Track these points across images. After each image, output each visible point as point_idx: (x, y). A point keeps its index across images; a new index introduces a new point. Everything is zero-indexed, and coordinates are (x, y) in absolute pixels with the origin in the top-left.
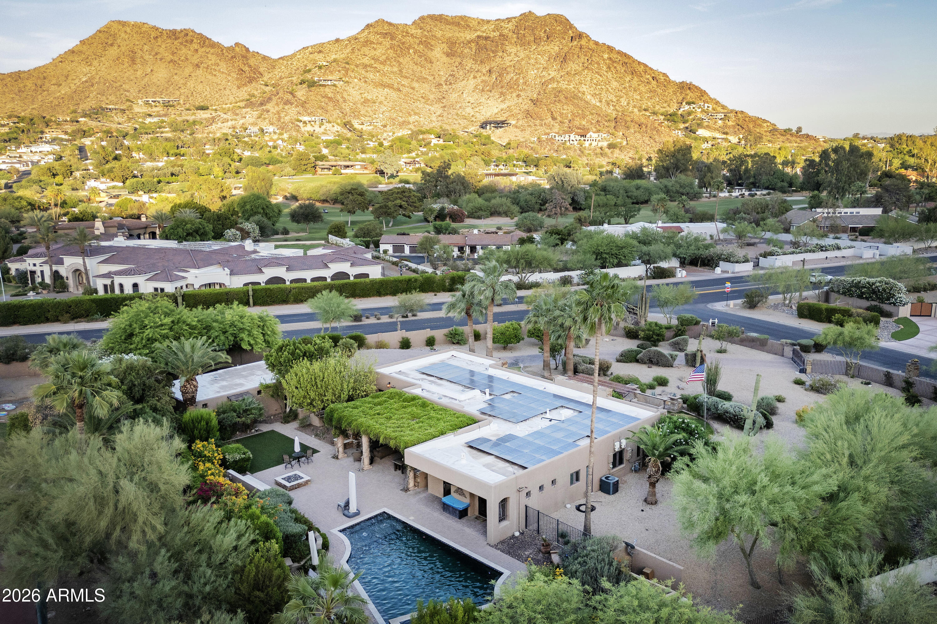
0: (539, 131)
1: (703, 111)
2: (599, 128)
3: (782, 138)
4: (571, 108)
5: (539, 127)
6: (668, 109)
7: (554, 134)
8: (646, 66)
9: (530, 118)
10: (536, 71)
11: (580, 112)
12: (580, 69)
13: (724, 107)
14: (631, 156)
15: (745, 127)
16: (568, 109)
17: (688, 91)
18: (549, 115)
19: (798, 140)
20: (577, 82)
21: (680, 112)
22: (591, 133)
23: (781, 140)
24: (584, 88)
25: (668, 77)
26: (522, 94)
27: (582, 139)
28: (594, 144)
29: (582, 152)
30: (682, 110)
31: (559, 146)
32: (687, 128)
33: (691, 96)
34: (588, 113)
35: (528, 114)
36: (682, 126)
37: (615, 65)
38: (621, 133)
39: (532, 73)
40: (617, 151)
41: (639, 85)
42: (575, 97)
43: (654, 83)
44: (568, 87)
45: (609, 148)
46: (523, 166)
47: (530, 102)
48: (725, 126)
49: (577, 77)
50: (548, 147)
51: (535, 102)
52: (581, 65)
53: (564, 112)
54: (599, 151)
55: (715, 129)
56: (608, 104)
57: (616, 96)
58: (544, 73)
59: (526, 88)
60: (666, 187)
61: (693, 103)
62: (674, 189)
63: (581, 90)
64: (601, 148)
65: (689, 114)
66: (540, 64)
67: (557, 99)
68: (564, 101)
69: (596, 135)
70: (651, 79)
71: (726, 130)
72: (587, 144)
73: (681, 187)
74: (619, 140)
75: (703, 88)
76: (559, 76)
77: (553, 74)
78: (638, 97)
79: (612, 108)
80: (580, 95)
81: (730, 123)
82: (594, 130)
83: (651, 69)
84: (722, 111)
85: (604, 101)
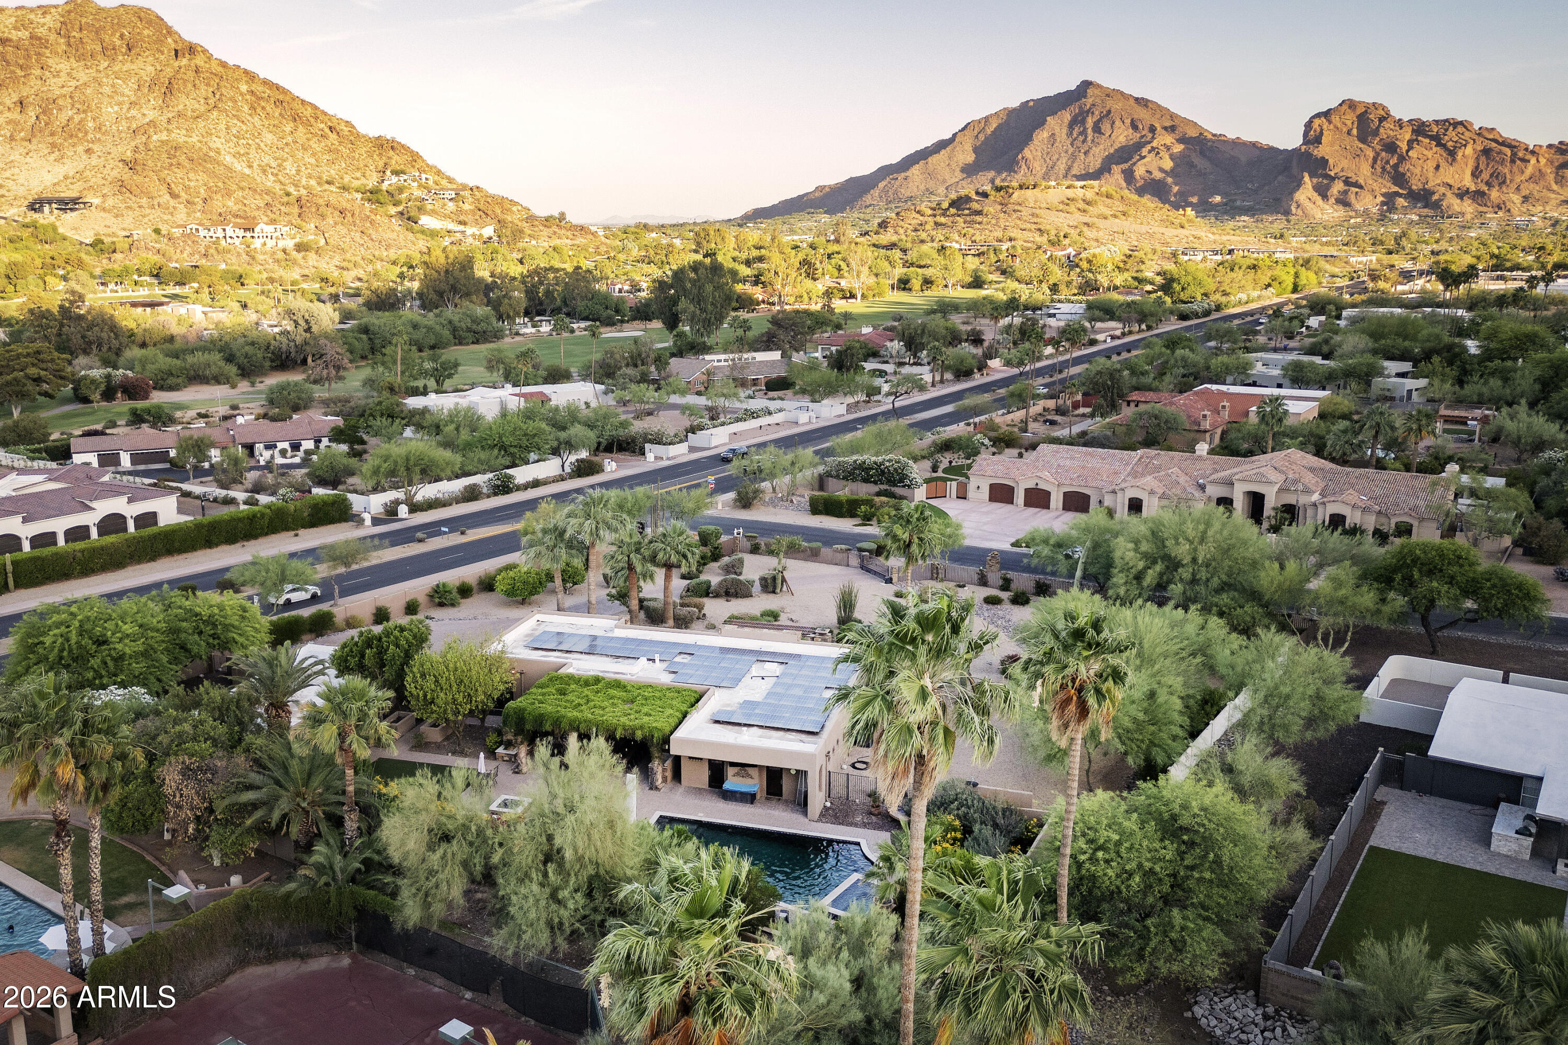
0: (151, 217)
1: (420, 186)
2: (273, 216)
3: (546, 232)
4: (202, 177)
5: (148, 211)
6: (363, 181)
7: (194, 227)
8: (315, 108)
9: (128, 194)
10: (116, 108)
11: (220, 184)
12: (203, 109)
13: (450, 180)
14: (338, 263)
15: (489, 212)
16: (198, 180)
17: (391, 153)
18: (164, 189)
19: (569, 233)
20: (203, 131)
21: (385, 186)
22: (262, 226)
23: (545, 233)
24: (216, 143)
25: (353, 127)
26: (95, 147)
27: (248, 234)
28: (270, 243)
29: (253, 258)
30: (386, 183)
31: (207, 248)
32: (402, 213)
33: (396, 160)
34: (235, 187)
35: (122, 186)
36: (393, 210)
37: (263, 104)
38: (312, 226)
39: (110, 111)
40: (312, 255)
41: (308, 140)
42: (206, 158)
43: (333, 136)
44: (189, 140)
45: (298, 251)
46: (151, 284)
47: (120, 165)
48: (460, 211)
49: (201, 124)
50: (188, 250)
51: (131, 165)
52: (202, 101)
53: (192, 184)
54: (280, 255)
55: (446, 216)
56: (264, 171)
57: (276, 159)
58: (133, 112)
59: (103, 138)
60: (450, 322)
61: (403, 172)
62: (464, 326)
63: (211, 145)
64: (284, 251)
65: (401, 190)
66: (123, 95)
67: (174, 161)
68: (186, 163)
69: (270, 228)
70: (327, 130)
71: (462, 218)
72: (257, 243)
73: (473, 321)
74: (311, 237)
75: (415, 148)
76: (164, 119)
77: (151, 115)
78: (313, 161)
79: (272, 178)
80: (212, 154)
81: (466, 207)
82: (265, 219)
83: (325, 114)
84: (450, 186)
85: (255, 165)
